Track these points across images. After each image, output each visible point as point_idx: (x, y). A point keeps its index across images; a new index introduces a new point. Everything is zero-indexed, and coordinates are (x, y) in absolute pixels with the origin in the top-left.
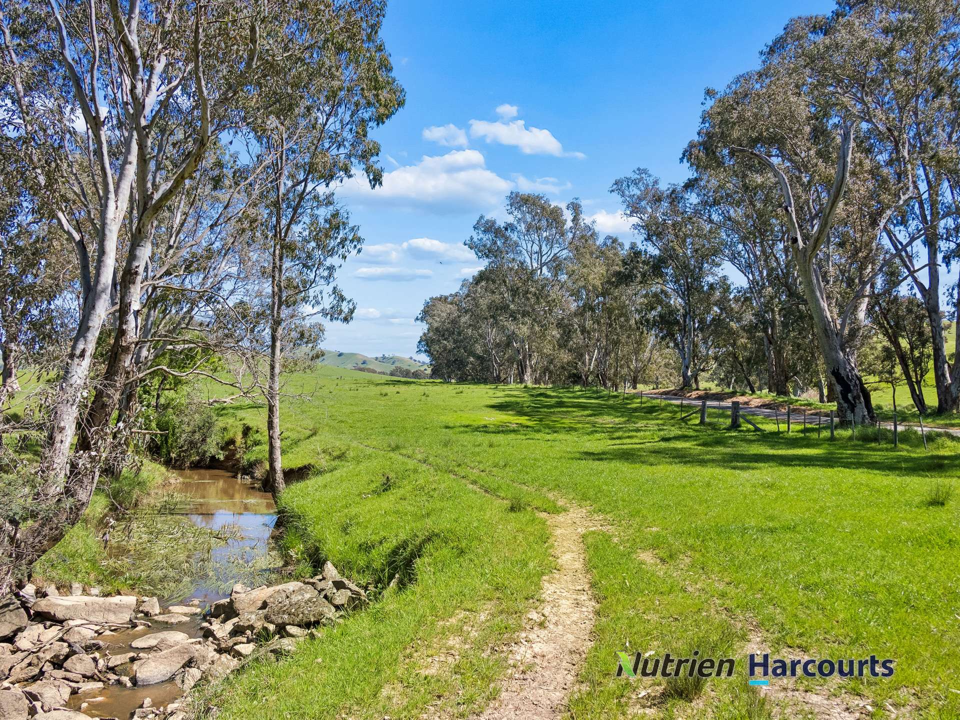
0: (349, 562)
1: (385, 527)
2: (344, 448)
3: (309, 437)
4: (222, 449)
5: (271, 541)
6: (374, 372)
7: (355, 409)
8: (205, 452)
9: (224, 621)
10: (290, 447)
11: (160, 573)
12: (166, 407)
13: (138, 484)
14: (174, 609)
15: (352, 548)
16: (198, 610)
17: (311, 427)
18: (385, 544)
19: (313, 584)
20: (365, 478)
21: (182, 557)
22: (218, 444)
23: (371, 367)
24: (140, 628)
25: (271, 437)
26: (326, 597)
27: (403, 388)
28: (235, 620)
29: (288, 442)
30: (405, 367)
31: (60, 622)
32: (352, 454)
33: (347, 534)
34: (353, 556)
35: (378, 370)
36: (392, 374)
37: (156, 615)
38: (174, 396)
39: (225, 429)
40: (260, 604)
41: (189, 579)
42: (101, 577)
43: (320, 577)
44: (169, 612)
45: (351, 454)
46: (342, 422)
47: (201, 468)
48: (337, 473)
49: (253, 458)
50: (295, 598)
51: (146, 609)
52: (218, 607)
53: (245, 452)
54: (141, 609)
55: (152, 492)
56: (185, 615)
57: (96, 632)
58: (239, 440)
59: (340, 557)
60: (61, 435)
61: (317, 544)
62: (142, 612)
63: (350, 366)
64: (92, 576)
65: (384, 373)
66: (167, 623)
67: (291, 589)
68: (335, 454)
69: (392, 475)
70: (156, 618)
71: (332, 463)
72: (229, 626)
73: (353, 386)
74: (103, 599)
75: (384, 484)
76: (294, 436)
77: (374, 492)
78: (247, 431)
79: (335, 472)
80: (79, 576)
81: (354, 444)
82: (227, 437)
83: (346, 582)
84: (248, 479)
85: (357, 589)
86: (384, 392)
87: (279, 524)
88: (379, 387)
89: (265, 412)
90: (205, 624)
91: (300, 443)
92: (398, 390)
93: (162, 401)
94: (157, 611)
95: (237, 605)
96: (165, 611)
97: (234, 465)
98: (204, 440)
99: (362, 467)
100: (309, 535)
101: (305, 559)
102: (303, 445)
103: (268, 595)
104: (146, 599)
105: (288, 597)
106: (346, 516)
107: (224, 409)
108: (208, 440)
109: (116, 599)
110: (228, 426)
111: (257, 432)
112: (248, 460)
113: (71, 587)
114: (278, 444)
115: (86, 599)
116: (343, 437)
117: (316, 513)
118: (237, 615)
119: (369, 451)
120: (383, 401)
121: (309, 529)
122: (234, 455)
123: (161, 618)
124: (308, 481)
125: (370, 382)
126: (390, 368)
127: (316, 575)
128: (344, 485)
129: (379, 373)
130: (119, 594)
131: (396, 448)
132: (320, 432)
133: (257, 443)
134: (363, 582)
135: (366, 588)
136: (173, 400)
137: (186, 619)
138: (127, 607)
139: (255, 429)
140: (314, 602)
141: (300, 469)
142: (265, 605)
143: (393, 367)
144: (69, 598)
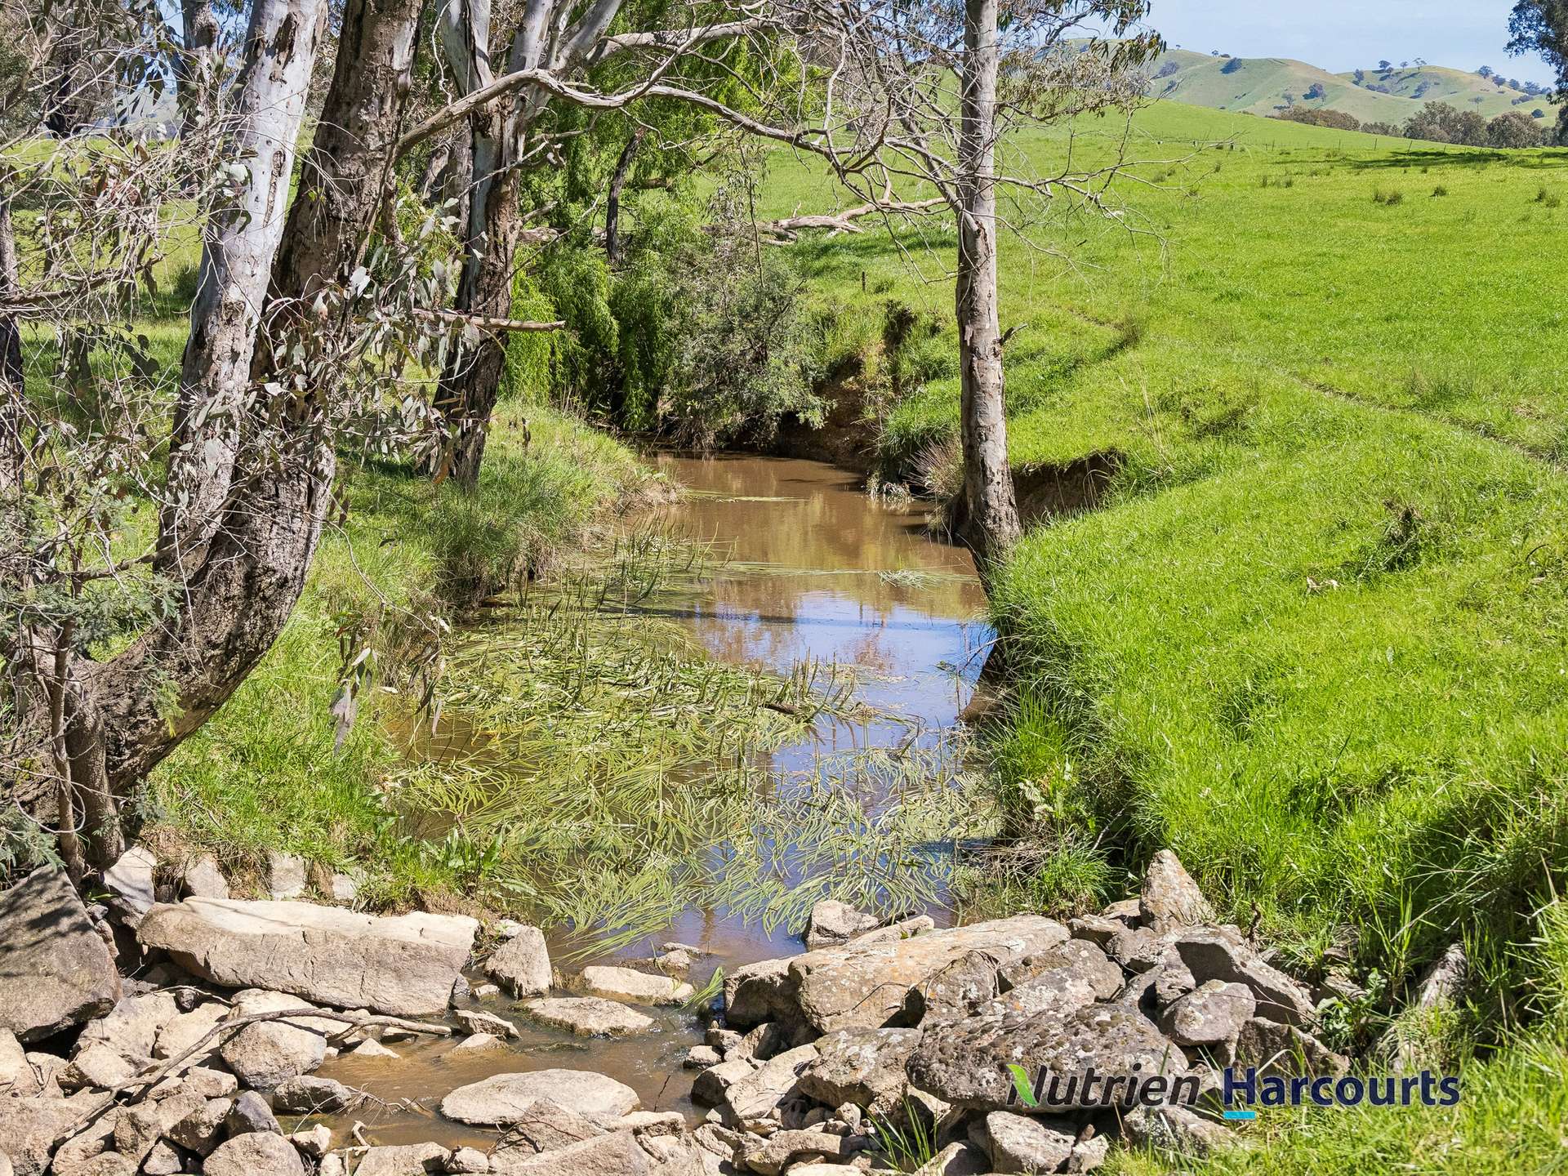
0: (1248, 860)
1: (1398, 726)
2: (1236, 394)
3: (1111, 352)
4: (818, 388)
5: (962, 732)
6: (1346, 123)
7: (1279, 250)
8: (763, 399)
9: (766, 1052)
10: (1045, 385)
11: (572, 830)
12: (637, 243)
13: (534, 505)
14: (601, 976)
15: (1260, 800)
16: (683, 991)
17: (1121, 317)
18: (1396, 797)
19: (1103, 939)
20: (1315, 512)
21: (652, 774)
22: (804, 371)
23: (1339, 106)
24: (480, 1040)
25: (969, 351)
26: (1151, 1004)
27: (1457, 178)
28: (804, 1053)
29: (1036, 371)
30: (1461, 105)
31: (225, 991)
32: (1266, 420)
33: (1242, 735)
34: (1266, 834)
35: (1363, 118)
36: (1413, 132)
37: (538, 994)
38: (662, 208)
39: (828, 321)
40: (895, 999)
41: (667, 862)
42: (368, 838)
43: (1130, 908)
44: (586, 989)
45: (1265, 417)
46: (1234, 297)
47: (752, 451)
48: (1211, 488)
49: (918, 424)
50: (1031, 999)
51: (507, 970)
52: (749, 988)
53: (891, 402)
54: (491, 965)
55: (586, 531)
56: (637, 1004)
57: (332, 1041)
58: (874, 358)
59: (1214, 831)
60: (230, 332)
61: (1127, 768)
62: (493, 977)
63: (1263, 105)
64: (340, 833)
65: (1384, 130)
66: (572, 1028)
67: (1020, 948)
68: (1204, 415)
69: (1424, 505)
70: (536, 1005)
71: (1192, 446)
72: (781, 1074)
73: (1276, 172)
74: (364, 917)
75: (1394, 540)
76: (1058, 345)
77: (1353, 568)
78: (899, 326)
79: (1204, 485)
80: (296, 830)
81: (1277, 379)
82: (837, 346)
83: (1237, 950)
84: (902, 499)
85: (1278, 981)
86: (1387, 189)
87: (994, 672)
88: (1368, 175)
89: (947, 262)
90: (704, 1053)
91: (1084, 374)
92: (1438, 182)
93: (626, 223)
94: (544, 984)
95: (812, 996)
96: (570, 985)
97: (859, 445)
98: (760, 358)
99: (1305, 467)
100: (1096, 728)
101: (1079, 820)
102: (1093, 376)
103: (932, 963)
104: (510, 927)
105: (1004, 986)
106: (1241, 660)
107: (825, 250)
108: (774, 359)
109: (407, 926)
110: (839, 311)
111: (934, 330)
112: (904, 432)
113: (268, 869)
114: (992, 373)
115: (313, 915)
116: (1236, 351)
117: (1127, 641)
118: (816, 1033)
119: (1331, 407)
120: (1383, 223)
121: (1098, 704)
122: (856, 410)
123: (552, 1009)
124: (1102, 516)
125: (1336, 159)
126: (1406, 108)
127: (1117, 895)
128: (1237, 534)
129: (1368, 129)
130: (421, 906)
131: (1439, 398)
132: (1151, 335)
133: (932, 371)
134: (1307, 951)
135: (1314, 978)
136: (659, 219)
137: (636, 1021)
138: (441, 958)
139: (926, 319)
140: (1102, 1028)
141: (1077, 467)
142: (911, 1012)
143: (1419, 106)
144: (260, 906)
